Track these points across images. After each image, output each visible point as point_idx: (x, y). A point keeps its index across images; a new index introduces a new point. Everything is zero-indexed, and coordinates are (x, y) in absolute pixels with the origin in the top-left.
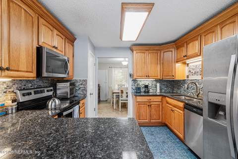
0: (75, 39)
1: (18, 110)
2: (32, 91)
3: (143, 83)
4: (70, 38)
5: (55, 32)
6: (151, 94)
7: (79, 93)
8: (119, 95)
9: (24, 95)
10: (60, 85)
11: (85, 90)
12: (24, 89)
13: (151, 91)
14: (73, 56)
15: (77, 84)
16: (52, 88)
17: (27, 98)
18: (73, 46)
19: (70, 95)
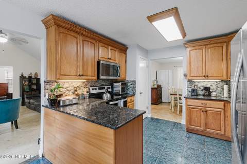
0: (127, 48)
1: (90, 97)
2: (97, 88)
3: (203, 84)
4: (122, 48)
5: (110, 48)
6: (213, 98)
7: (130, 91)
8: (177, 98)
9: (93, 89)
10: (115, 85)
11: (134, 89)
12: (94, 86)
13: (213, 94)
14: (126, 62)
15: (129, 84)
16: (110, 87)
17: (94, 92)
18: (126, 54)
19: (122, 92)
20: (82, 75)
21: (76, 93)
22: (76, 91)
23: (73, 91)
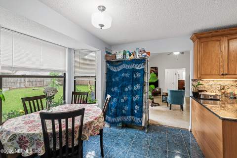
20: (226, 74)
21: (223, 91)
22: (223, 89)
23: (219, 89)
